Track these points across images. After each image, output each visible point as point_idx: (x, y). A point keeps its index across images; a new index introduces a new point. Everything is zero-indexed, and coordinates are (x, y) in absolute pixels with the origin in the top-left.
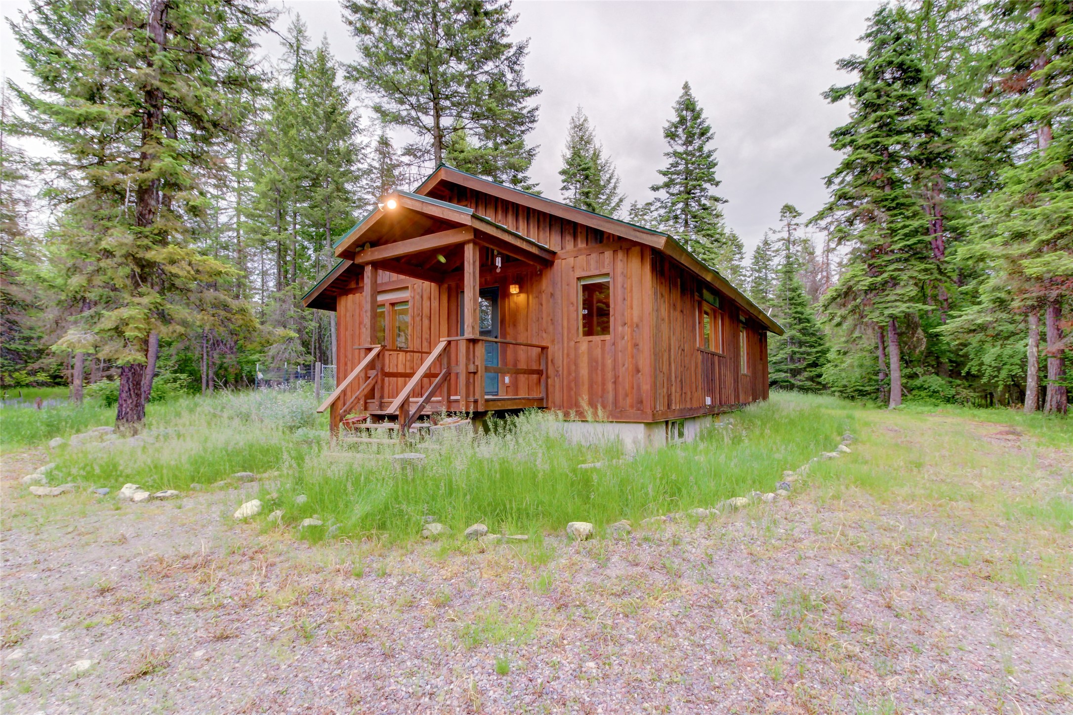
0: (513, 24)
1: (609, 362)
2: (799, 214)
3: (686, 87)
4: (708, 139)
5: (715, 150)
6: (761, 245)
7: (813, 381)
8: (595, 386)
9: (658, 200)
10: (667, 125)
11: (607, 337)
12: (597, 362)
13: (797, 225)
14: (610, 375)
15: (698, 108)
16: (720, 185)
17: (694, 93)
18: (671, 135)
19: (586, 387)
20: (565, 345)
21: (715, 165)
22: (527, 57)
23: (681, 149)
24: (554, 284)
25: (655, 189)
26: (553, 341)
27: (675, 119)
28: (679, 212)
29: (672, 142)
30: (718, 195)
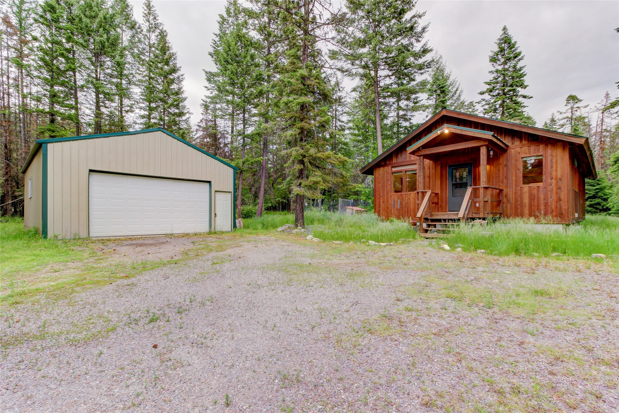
0: (422, 18)
1: (542, 196)
2: (581, 101)
3: (505, 29)
4: (519, 60)
5: (524, 67)
6: (548, 122)
7: (594, 208)
8: (533, 207)
9: (483, 100)
10: (491, 54)
11: (541, 184)
12: (534, 196)
13: (578, 108)
14: (542, 202)
15: (513, 42)
16: (527, 88)
17: (510, 32)
18: (493, 60)
19: (527, 207)
20: (514, 188)
21: (525, 75)
22: (427, 33)
23: (500, 68)
24: (507, 161)
25: (482, 93)
26: (507, 186)
27: (496, 49)
28: (498, 106)
29: (495, 64)
30: (525, 94)
